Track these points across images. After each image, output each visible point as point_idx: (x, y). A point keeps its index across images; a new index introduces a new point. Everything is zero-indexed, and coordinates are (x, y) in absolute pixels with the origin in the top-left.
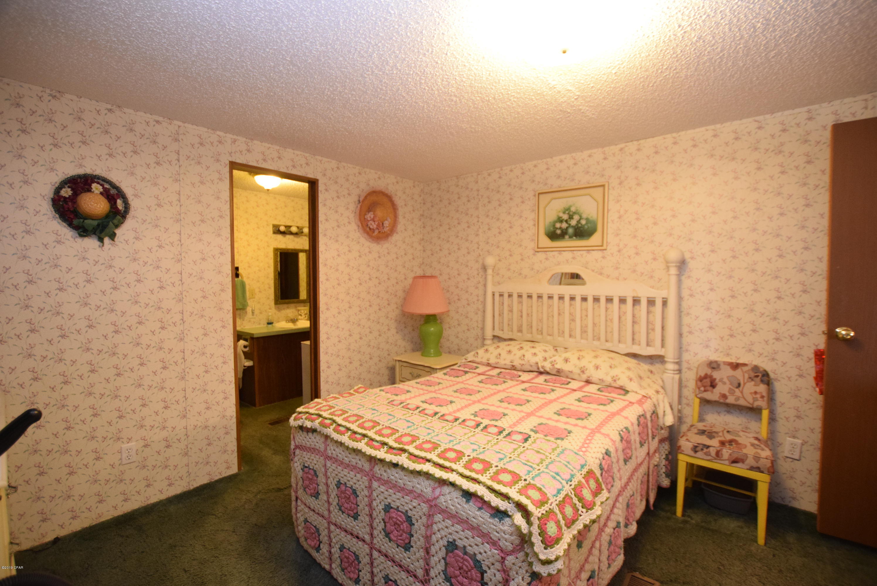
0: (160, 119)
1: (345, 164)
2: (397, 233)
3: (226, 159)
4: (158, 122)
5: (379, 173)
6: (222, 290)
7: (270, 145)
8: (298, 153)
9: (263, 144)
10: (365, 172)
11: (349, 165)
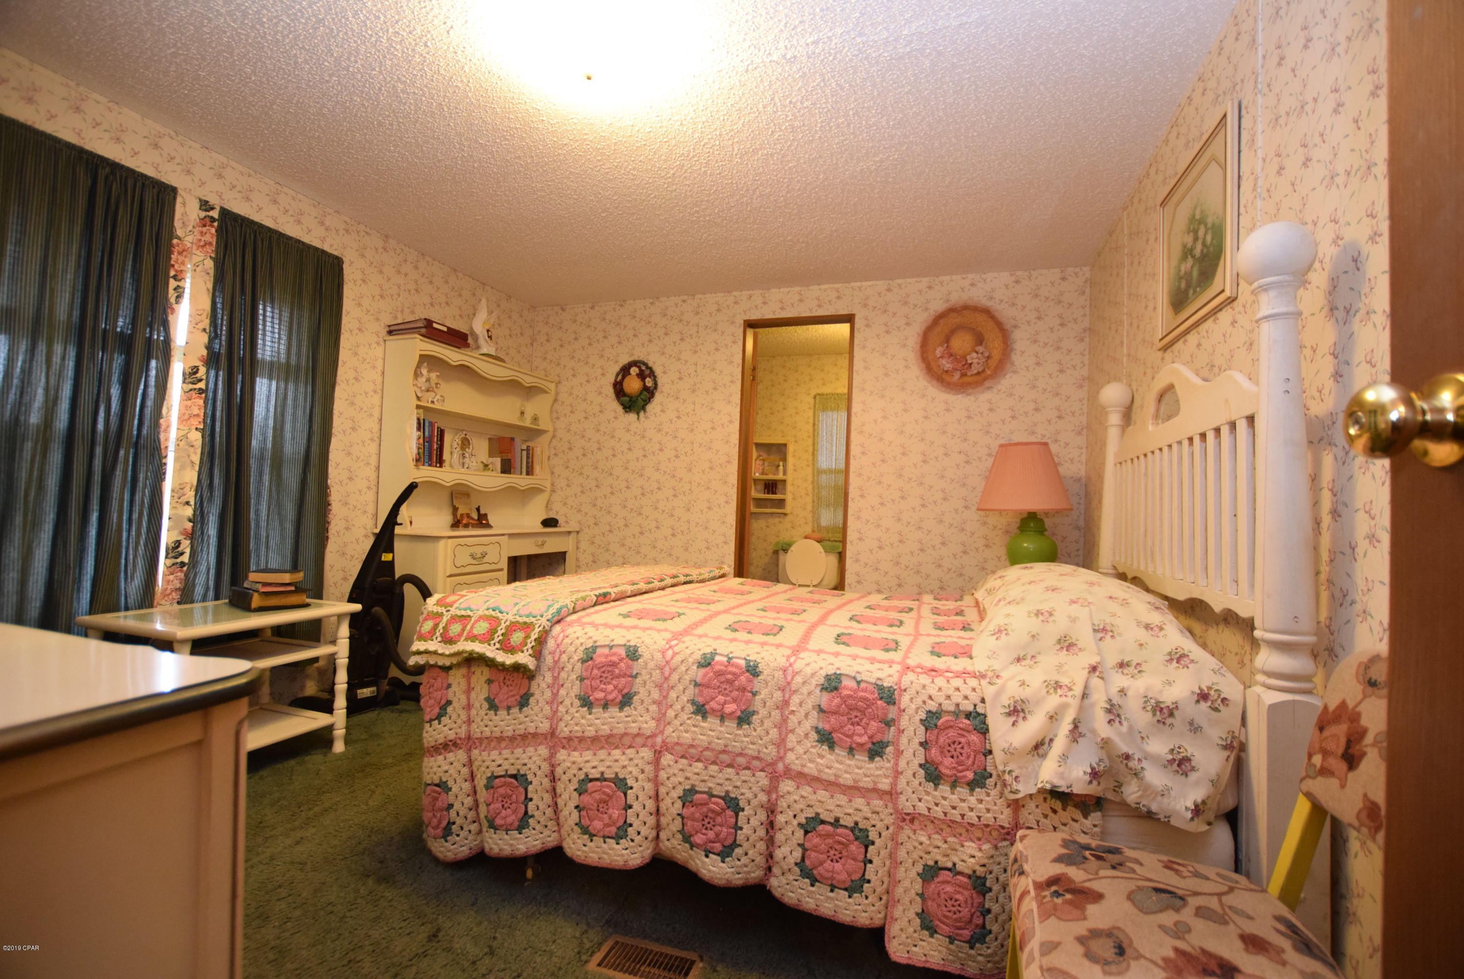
0: (686, 297)
1: (900, 281)
2: (1015, 372)
3: (740, 321)
4: (684, 301)
5: (971, 276)
6: (729, 462)
7: (788, 289)
8: (826, 286)
9: (782, 290)
10: (941, 283)
11: (909, 280)
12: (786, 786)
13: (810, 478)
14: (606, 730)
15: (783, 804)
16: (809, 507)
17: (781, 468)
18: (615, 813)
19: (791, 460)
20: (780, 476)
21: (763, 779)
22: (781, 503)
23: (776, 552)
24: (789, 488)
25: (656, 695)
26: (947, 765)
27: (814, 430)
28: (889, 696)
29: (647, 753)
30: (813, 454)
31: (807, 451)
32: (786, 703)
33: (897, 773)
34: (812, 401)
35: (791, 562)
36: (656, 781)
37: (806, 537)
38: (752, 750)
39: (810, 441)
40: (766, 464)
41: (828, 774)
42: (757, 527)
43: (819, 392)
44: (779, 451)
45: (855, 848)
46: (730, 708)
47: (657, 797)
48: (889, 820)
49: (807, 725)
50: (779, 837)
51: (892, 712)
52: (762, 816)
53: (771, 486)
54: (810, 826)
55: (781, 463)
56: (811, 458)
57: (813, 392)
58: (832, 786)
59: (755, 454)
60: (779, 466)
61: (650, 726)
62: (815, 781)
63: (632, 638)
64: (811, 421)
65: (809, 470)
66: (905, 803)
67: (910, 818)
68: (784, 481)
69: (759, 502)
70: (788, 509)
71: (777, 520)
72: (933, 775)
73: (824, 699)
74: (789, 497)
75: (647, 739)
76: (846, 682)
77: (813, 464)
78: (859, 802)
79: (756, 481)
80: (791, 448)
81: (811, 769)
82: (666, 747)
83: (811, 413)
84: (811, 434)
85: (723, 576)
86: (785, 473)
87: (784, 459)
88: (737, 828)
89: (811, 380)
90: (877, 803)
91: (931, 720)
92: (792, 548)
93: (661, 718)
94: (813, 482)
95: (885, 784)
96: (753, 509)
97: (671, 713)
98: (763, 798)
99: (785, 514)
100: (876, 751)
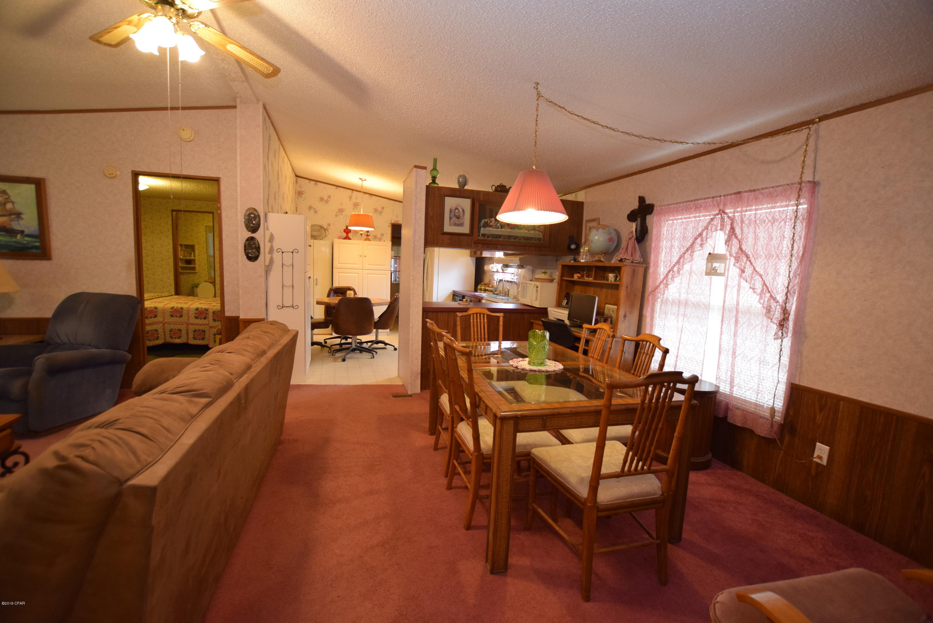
12: (190, 326)
13: (206, 259)
14: (152, 322)
15: (189, 329)
16: (206, 270)
17: (193, 254)
18: (156, 335)
19: (197, 252)
20: (193, 258)
21: (185, 325)
22: (194, 268)
23: (193, 288)
24: (197, 262)
25: (162, 315)
26: (216, 319)
27: (206, 240)
28: (207, 310)
29: (161, 325)
30: (207, 249)
31: (204, 248)
32: (189, 313)
33: (209, 321)
34: (205, 228)
35: (199, 290)
36: (164, 329)
37: (206, 282)
38: (183, 321)
39: (205, 244)
40: (185, 252)
41: (197, 323)
42: (183, 278)
43: (207, 225)
44: (191, 248)
45: (203, 333)
46: (178, 315)
47: (164, 332)
48: (208, 328)
49: (193, 316)
50: (189, 334)
51: (208, 312)
52: (186, 331)
53: (189, 262)
54: (195, 331)
55: (192, 252)
56: (206, 251)
57: (205, 225)
58: (197, 325)
59: (180, 248)
60: (191, 254)
61: (161, 320)
62: (194, 324)
63: (156, 305)
64: (205, 236)
65: (205, 256)
66: (211, 325)
67: (211, 327)
68: (194, 260)
69: (183, 268)
70: (197, 271)
71: (192, 275)
72: (214, 320)
73: (196, 312)
74: (197, 266)
75: (161, 322)
76: (200, 309)
77: (207, 253)
78: (203, 326)
79: (181, 260)
80: (196, 247)
81: (194, 322)
82: (165, 323)
83: (205, 233)
84: (205, 241)
85: (172, 295)
86: (194, 256)
87: (194, 251)
88: (181, 334)
89: (204, 220)
90: (206, 326)
91: (214, 313)
92: (200, 286)
93: (164, 319)
94: (207, 260)
95: (207, 323)
96: (180, 271)
97: (166, 317)
98: (185, 328)
99: (196, 273)
100: (205, 318)
